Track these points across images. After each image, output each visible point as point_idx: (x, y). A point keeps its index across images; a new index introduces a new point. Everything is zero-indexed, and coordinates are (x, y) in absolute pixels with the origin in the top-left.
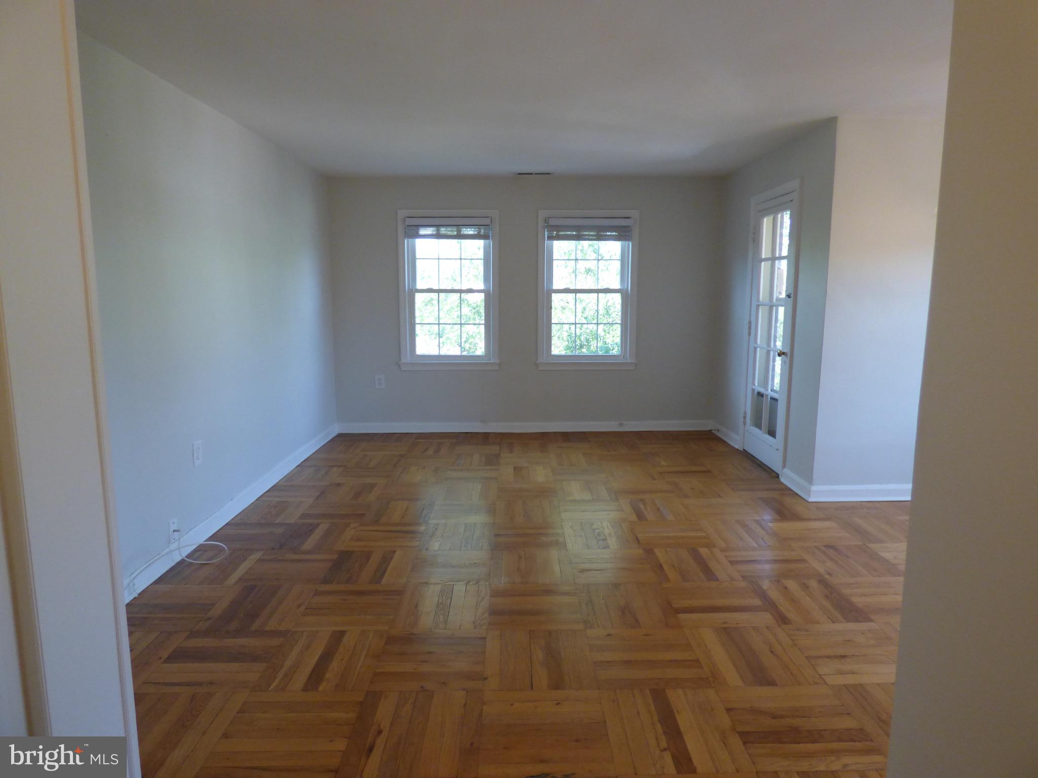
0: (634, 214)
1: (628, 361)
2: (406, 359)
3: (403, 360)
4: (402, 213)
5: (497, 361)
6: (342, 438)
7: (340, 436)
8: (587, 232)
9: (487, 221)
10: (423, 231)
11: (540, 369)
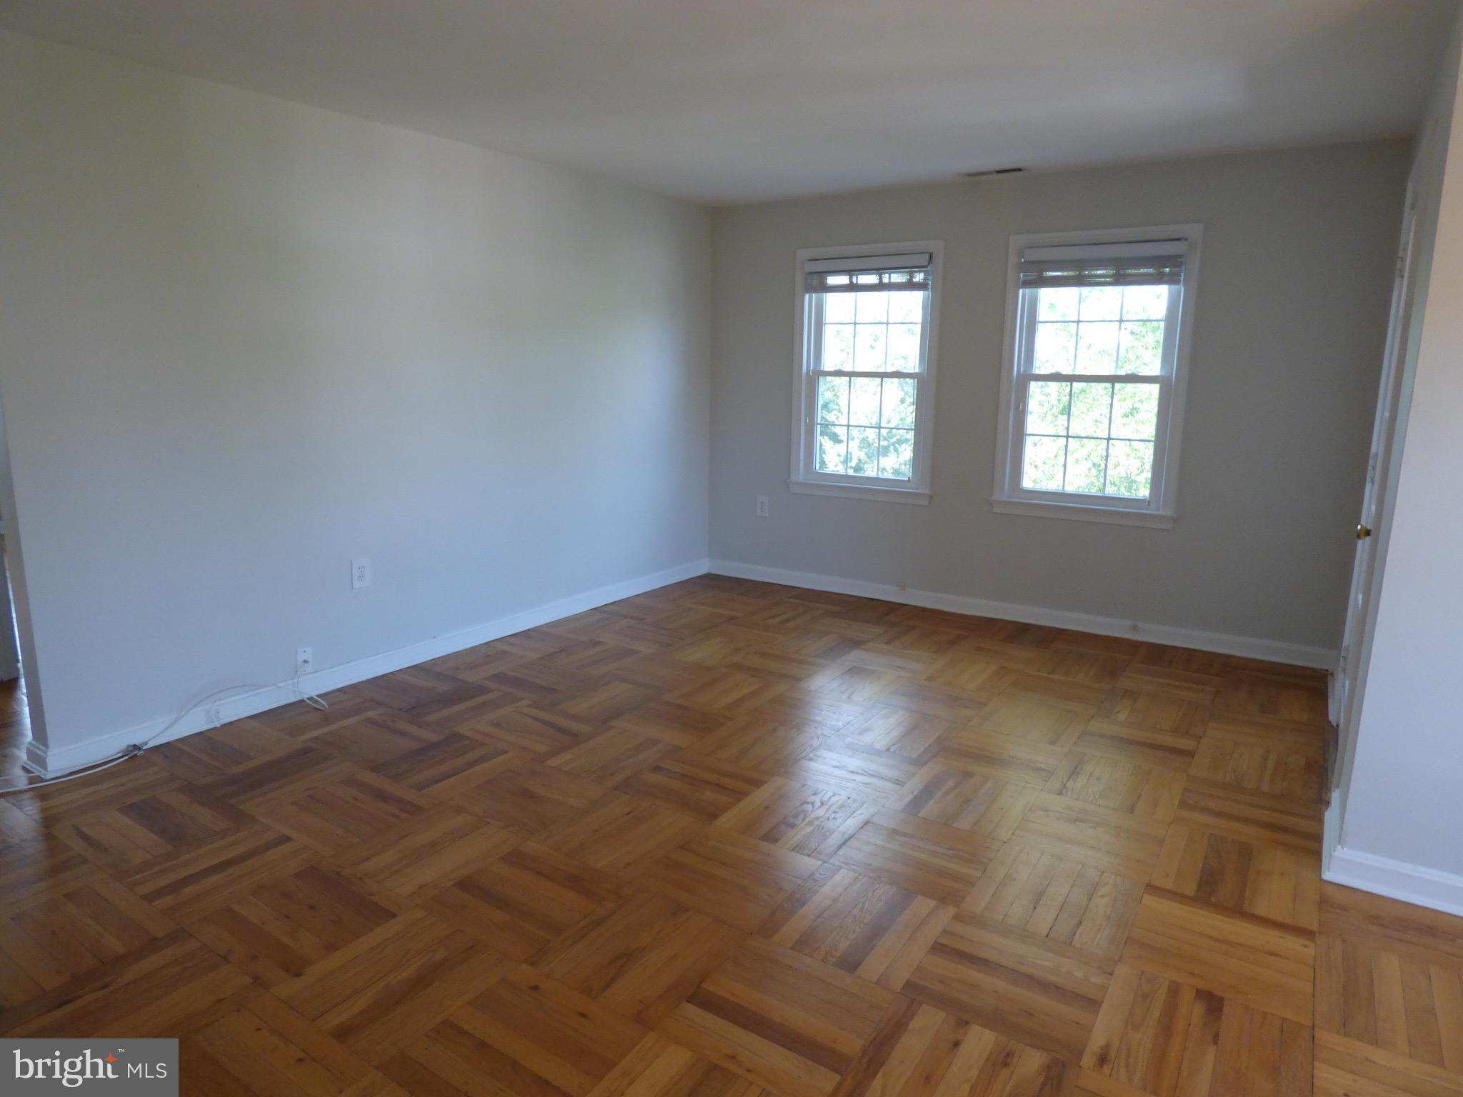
0: (1194, 231)
1: (1160, 513)
2: (799, 475)
3: (794, 478)
4: (803, 254)
5: (927, 491)
6: (711, 581)
7: (709, 576)
8: (1098, 270)
9: (923, 260)
10: (832, 280)
11: (996, 510)
